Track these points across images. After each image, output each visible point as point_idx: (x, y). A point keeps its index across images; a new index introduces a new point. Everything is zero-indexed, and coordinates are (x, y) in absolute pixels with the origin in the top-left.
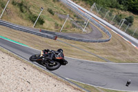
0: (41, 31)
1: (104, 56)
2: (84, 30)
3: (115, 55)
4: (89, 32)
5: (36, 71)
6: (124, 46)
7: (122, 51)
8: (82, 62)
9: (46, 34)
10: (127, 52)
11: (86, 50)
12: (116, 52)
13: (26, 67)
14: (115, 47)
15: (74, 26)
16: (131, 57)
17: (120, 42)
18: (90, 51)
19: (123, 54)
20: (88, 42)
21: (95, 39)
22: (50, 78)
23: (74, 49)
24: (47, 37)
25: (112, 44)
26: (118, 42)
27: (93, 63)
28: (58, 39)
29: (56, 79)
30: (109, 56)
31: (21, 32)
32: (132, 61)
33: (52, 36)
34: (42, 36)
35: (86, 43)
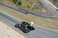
0: (19, 8)
1: (53, 26)
2: (43, 11)
4: (46, 12)
5: (14, 30)
8: (40, 28)
9: (22, 11)
11: (43, 22)
13: (9, 28)
15: (38, 8)
18: (45, 22)
20: (45, 17)
21: (49, 16)
22: (21, 35)
23: (37, 20)
24: (22, 12)
27: (46, 29)
28: (28, 14)
29: (25, 36)
30: (56, 27)
31: (8, 8)
33: (25, 12)
34: (20, 11)
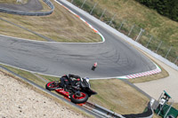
3: (58, 32)
6: (70, 21)
7: (68, 27)
10: (75, 28)
12: (60, 29)
14: (59, 22)
16: (78, 35)
17: (65, 15)
19: (69, 31)
25: (54, 18)
26: (62, 15)
32: (81, 40)
35: (20, 17)
